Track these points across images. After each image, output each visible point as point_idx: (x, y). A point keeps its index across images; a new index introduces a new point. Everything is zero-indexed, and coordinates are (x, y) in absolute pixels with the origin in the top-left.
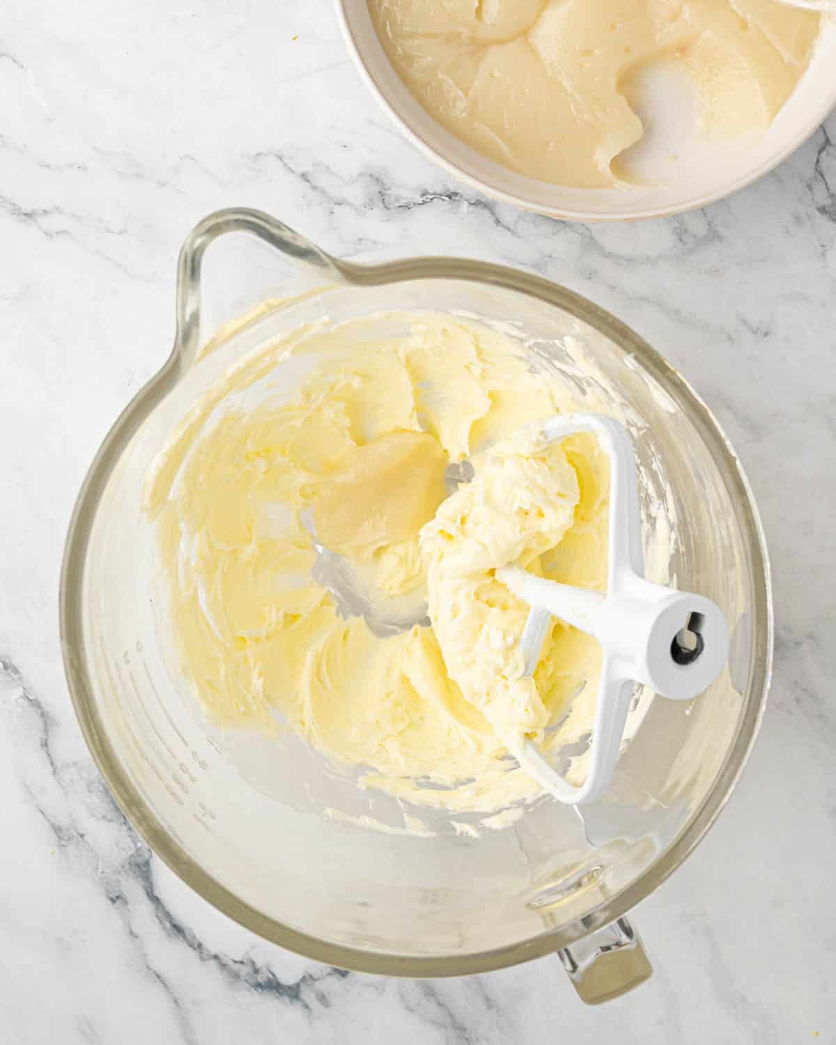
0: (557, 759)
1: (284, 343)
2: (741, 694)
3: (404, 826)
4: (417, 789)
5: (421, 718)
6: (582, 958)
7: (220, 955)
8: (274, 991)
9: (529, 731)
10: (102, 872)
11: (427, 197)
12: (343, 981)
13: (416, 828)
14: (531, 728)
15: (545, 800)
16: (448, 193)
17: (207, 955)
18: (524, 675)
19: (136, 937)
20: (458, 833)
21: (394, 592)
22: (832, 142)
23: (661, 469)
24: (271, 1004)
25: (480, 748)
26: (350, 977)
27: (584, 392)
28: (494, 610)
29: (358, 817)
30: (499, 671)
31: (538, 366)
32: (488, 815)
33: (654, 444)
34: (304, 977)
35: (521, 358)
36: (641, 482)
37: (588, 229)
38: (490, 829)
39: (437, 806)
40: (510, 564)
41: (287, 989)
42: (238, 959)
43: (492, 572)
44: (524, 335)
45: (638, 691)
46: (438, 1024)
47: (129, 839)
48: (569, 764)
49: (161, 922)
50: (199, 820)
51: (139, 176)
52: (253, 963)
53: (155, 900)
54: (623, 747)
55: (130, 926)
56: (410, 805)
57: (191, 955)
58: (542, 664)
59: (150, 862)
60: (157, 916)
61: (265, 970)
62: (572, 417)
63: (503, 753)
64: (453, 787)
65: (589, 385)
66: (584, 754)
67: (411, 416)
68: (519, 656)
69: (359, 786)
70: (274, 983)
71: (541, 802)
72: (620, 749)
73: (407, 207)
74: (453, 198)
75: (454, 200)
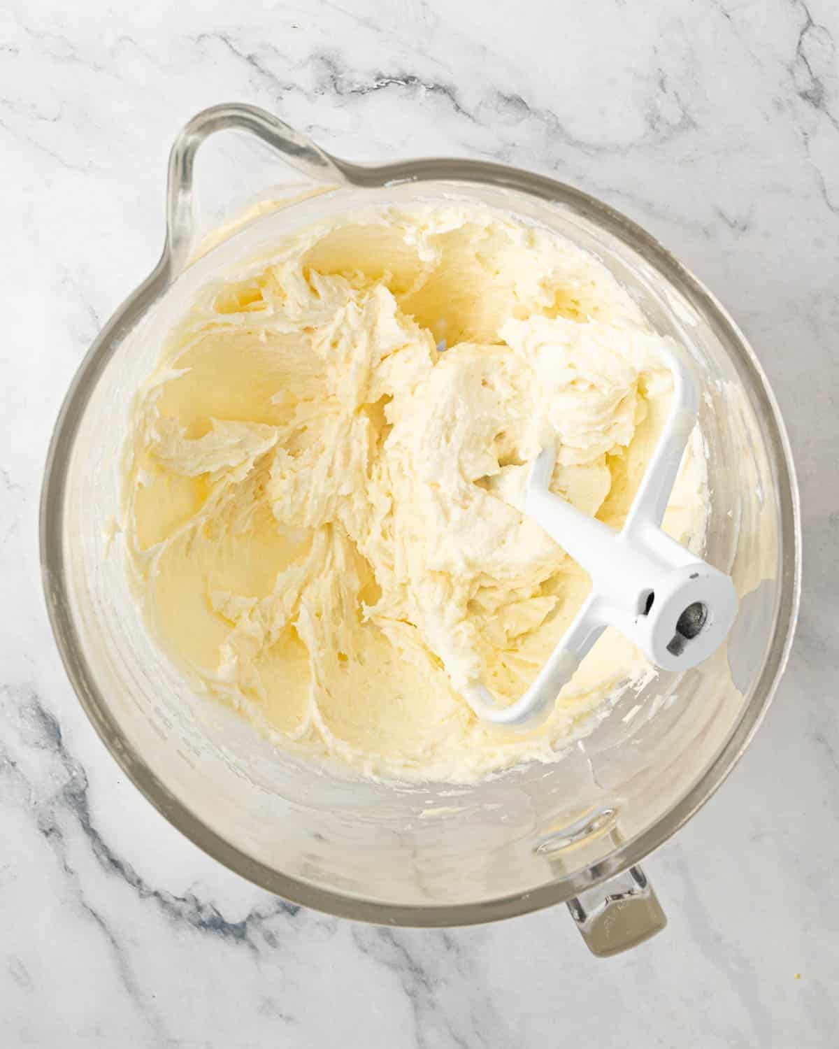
6: (592, 908)
7: (160, 892)
8: (219, 930)
10: (35, 803)
11: (382, 82)
12: (293, 920)
16: (405, 77)
17: (146, 891)
19: (72, 873)
22: (815, 23)
24: (214, 944)
26: (299, 915)
34: (250, 916)
37: (554, 115)
41: (232, 928)
42: (179, 896)
46: (394, 966)
47: (64, 767)
49: (98, 856)
50: (183, 756)
51: (73, 58)
52: (196, 900)
53: (92, 833)
55: (64, 861)
57: (130, 892)
59: (86, 792)
60: (94, 851)
61: (209, 907)
70: (219, 922)
73: (361, 92)
74: (410, 82)
75: (411, 84)
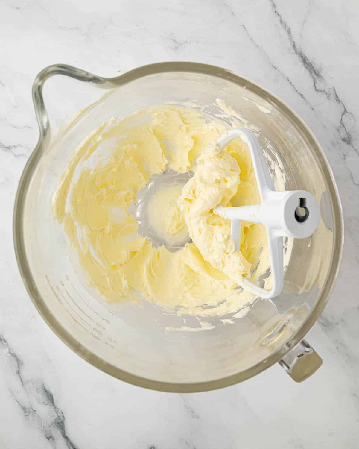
0: (258, 283)
1: (98, 133)
2: (332, 231)
3: (200, 327)
4: (202, 310)
5: (198, 281)
6: (291, 363)
9: (244, 273)
10: (44, 426)
13: (206, 326)
14: (244, 272)
15: (258, 300)
18: (236, 250)
20: (224, 324)
21: (174, 232)
22: (347, 111)
23: (272, 148)
25: (225, 287)
27: (231, 125)
28: (216, 226)
29: (180, 328)
30: (225, 251)
31: (209, 119)
32: (235, 313)
33: (266, 137)
35: (200, 117)
36: (264, 156)
38: (237, 319)
39: (213, 315)
40: (218, 206)
43: (211, 211)
44: (199, 106)
45: (285, 245)
47: (55, 412)
48: (264, 283)
49: (69, 447)
50: (109, 345)
53: (66, 438)
54: (285, 269)
56: (202, 317)
58: (242, 245)
59: (64, 422)
60: (67, 445)
62: (228, 133)
63: (235, 286)
64: (218, 306)
65: (232, 120)
66: (269, 277)
67: (162, 156)
68: (231, 243)
69: (178, 315)
71: (256, 302)
72: (284, 270)
